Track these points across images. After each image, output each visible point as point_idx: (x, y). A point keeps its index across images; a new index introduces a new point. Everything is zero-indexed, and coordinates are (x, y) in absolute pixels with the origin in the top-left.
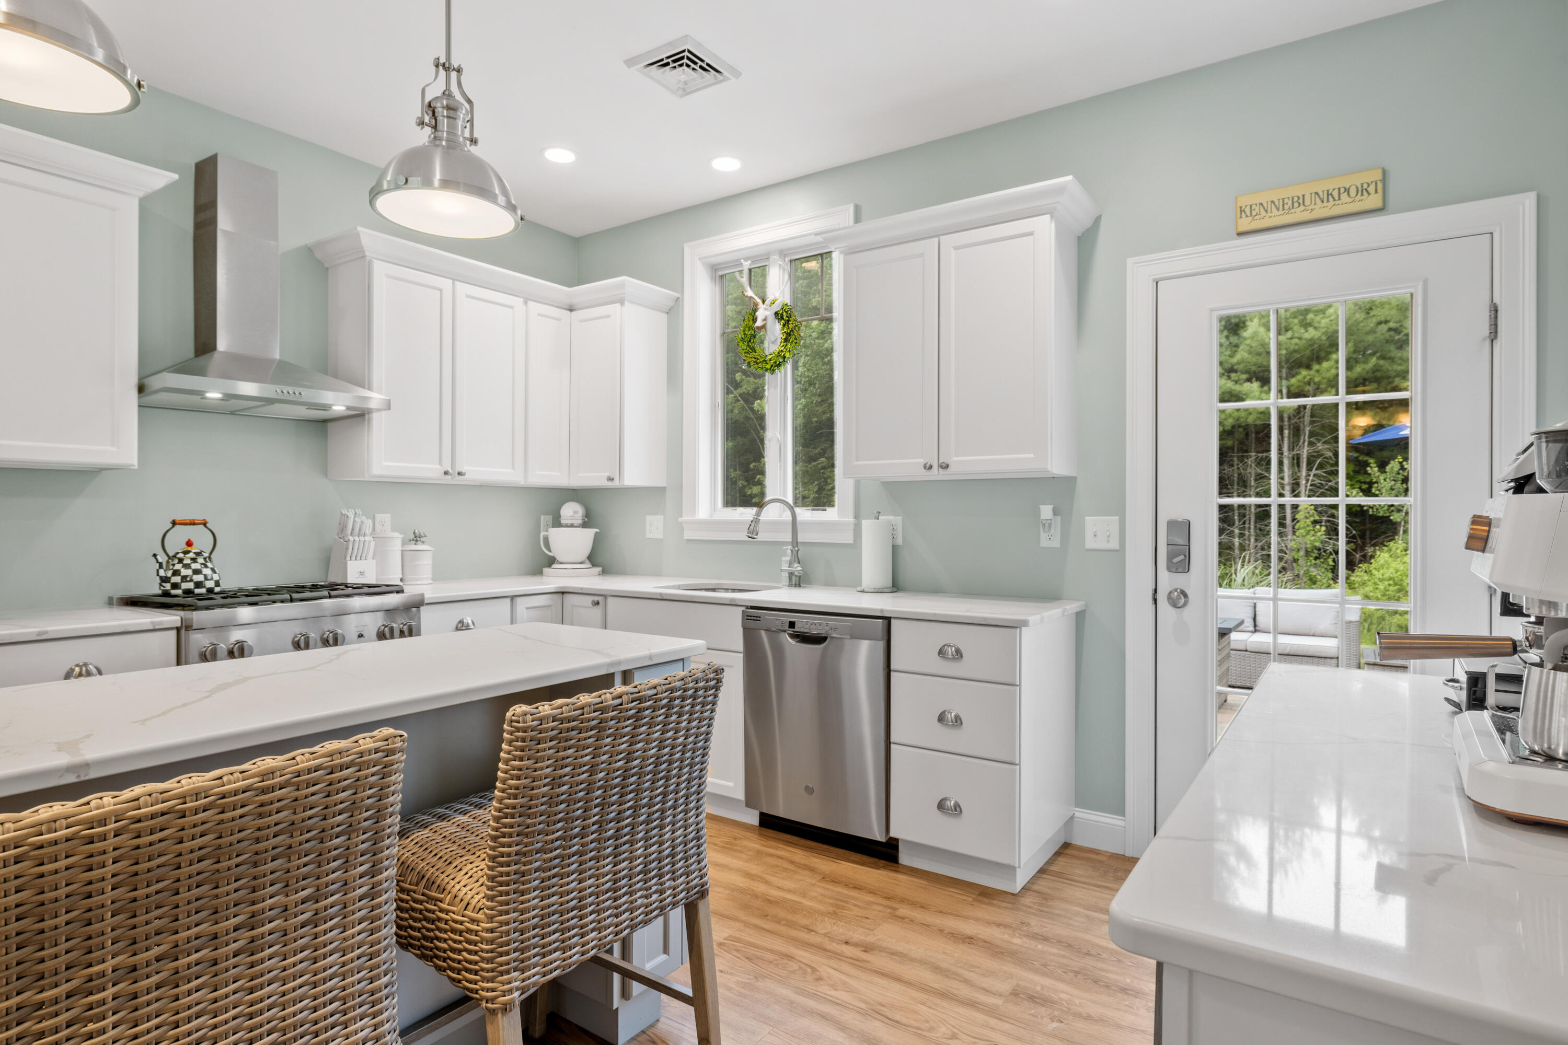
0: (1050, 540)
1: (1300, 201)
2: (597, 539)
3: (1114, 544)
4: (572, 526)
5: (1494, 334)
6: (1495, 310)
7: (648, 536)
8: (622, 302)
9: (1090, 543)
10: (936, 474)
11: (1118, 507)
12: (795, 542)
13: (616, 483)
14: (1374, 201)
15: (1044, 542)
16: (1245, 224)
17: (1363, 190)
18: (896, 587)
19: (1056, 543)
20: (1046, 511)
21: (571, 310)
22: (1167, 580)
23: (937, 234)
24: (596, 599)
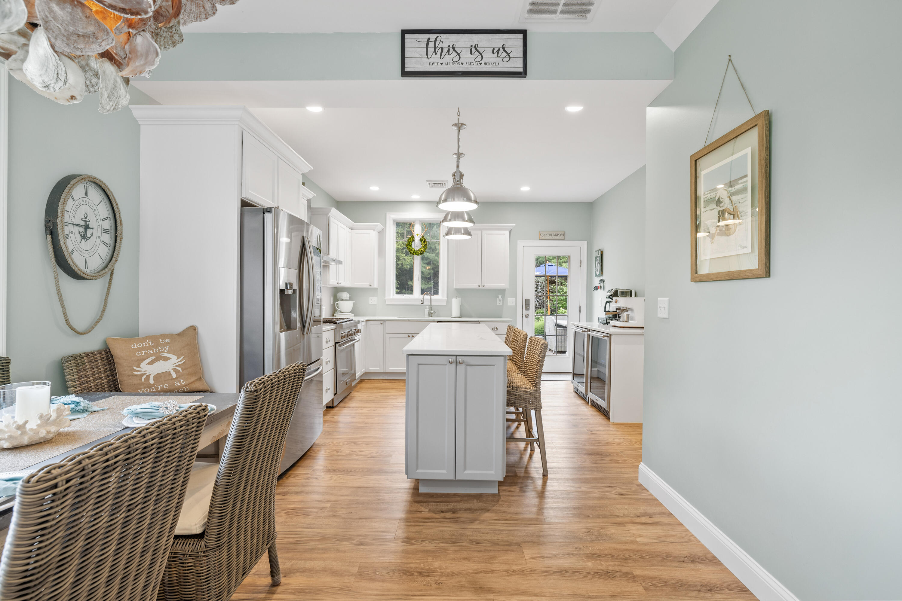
0: (499, 304)
1: (551, 235)
2: (354, 305)
3: (514, 304)
4: (347, 300)
5: (580, 266)
6: (581, 261)
7: (370, 303)
8: (374, 230)
9: (509, 304)
10: (481, 287)
11: (515, 296)
12: (431, 305)
13: (371, 287)
14: (563, 237)
15: (498, 304)
16: (541, 237)
17: (561, 235)
18: (461, 316)
19: (501, 304)
20: (500, 297)
21: (351, 229)
22: (525, 312)
23: (482, 230)
24: (381, 322)
